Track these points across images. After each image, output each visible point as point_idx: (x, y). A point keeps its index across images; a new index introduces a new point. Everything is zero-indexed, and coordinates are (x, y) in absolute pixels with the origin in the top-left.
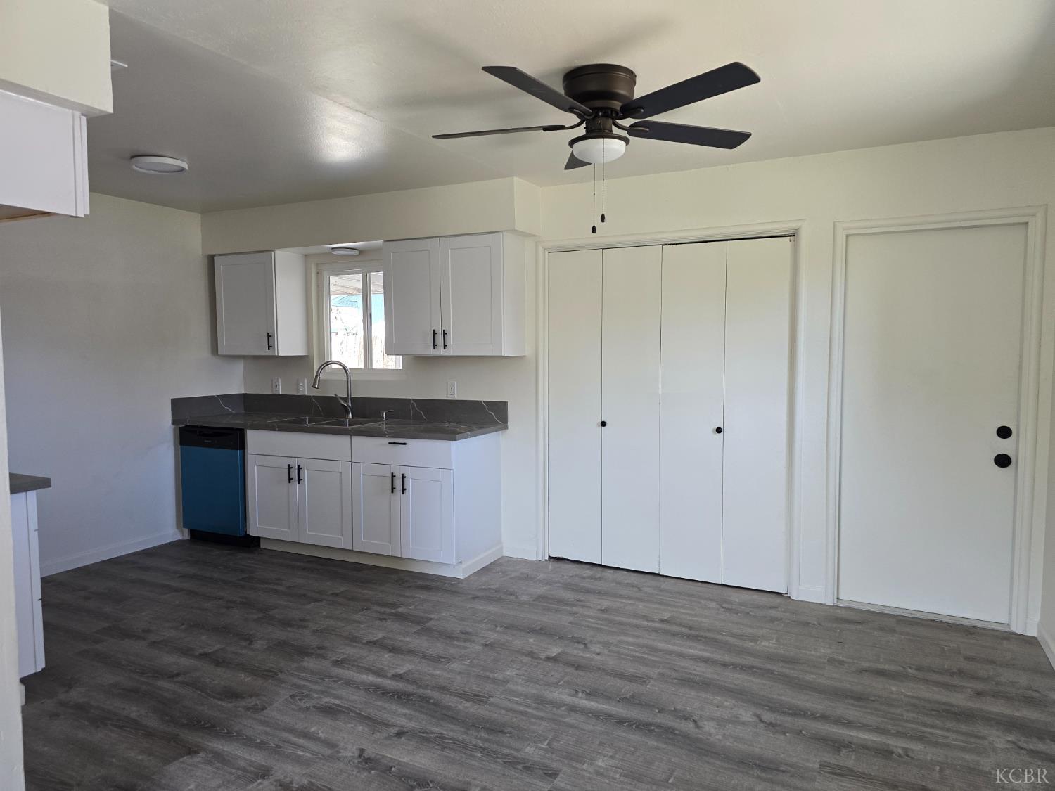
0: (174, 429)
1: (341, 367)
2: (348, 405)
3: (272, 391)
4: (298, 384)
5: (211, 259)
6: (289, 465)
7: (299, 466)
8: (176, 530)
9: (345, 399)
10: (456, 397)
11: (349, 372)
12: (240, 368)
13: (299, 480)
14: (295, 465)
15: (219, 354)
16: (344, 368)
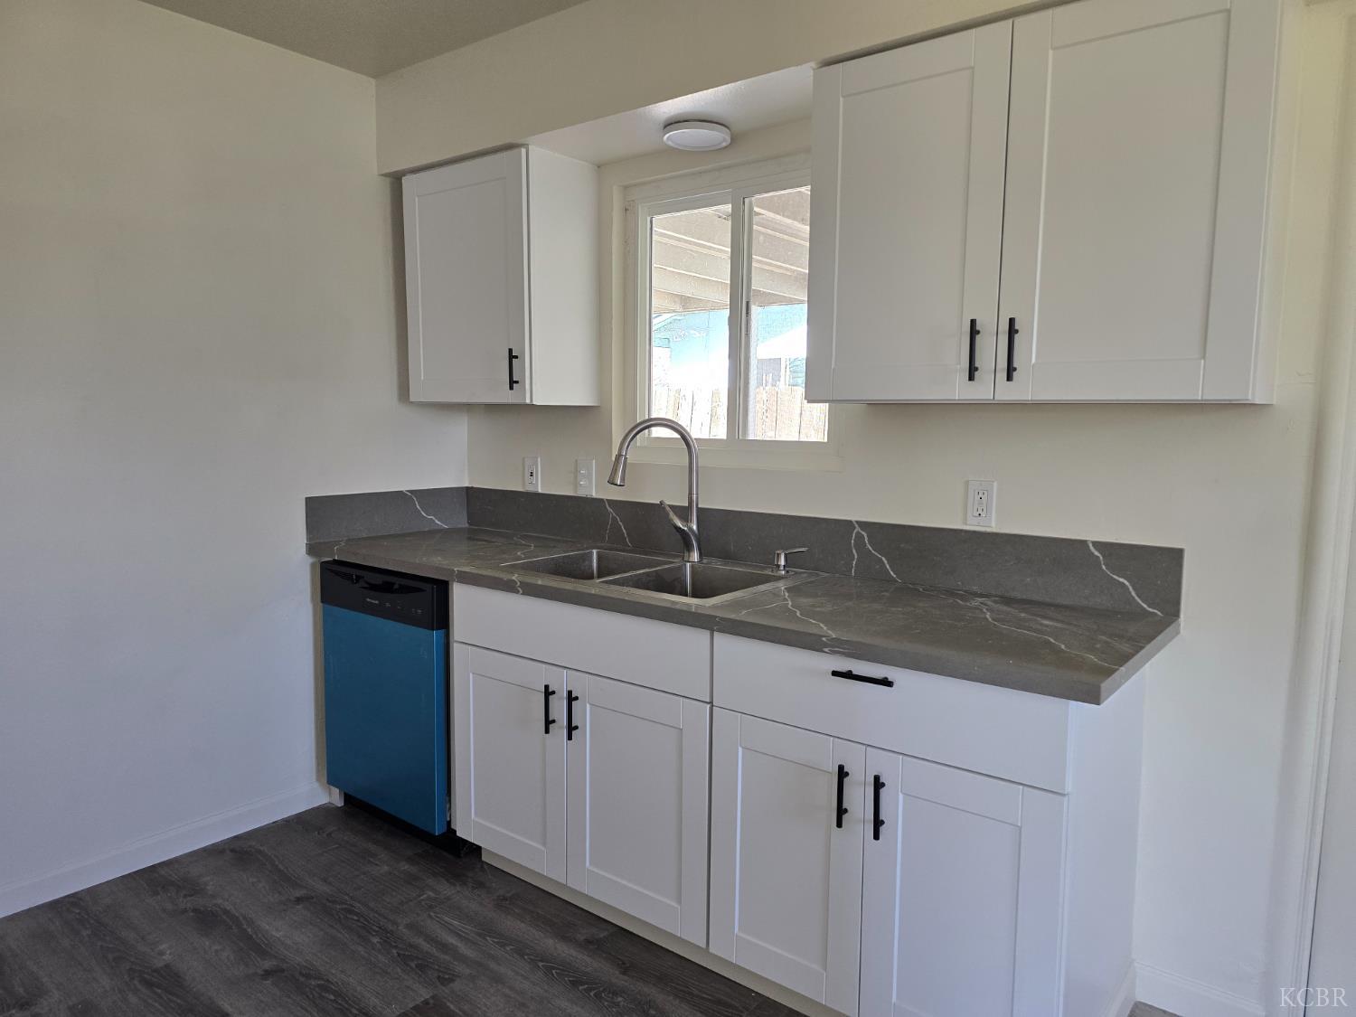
0: (313, 565)
1: (676, 435)
2: (691, 529)
3: (524, 485)
4: (576, 472)
5: (396, 181)
6: (547, 687)
7: (570, 693)
8: (316, 785)
9: (684, 513)
10: (993, 525)
11: (695, 446)
12: (459, 431)
13: (571, 729)
14: (561, 684)
15: (412, 399)
16: (685, 438)
